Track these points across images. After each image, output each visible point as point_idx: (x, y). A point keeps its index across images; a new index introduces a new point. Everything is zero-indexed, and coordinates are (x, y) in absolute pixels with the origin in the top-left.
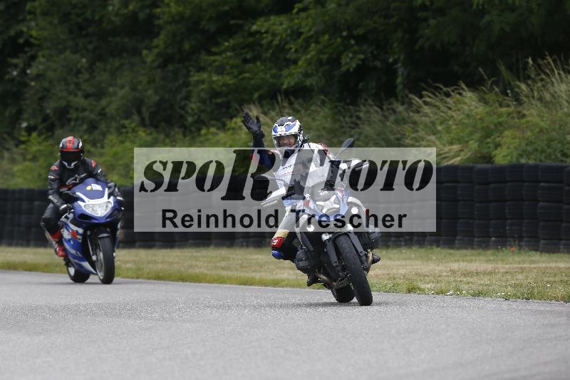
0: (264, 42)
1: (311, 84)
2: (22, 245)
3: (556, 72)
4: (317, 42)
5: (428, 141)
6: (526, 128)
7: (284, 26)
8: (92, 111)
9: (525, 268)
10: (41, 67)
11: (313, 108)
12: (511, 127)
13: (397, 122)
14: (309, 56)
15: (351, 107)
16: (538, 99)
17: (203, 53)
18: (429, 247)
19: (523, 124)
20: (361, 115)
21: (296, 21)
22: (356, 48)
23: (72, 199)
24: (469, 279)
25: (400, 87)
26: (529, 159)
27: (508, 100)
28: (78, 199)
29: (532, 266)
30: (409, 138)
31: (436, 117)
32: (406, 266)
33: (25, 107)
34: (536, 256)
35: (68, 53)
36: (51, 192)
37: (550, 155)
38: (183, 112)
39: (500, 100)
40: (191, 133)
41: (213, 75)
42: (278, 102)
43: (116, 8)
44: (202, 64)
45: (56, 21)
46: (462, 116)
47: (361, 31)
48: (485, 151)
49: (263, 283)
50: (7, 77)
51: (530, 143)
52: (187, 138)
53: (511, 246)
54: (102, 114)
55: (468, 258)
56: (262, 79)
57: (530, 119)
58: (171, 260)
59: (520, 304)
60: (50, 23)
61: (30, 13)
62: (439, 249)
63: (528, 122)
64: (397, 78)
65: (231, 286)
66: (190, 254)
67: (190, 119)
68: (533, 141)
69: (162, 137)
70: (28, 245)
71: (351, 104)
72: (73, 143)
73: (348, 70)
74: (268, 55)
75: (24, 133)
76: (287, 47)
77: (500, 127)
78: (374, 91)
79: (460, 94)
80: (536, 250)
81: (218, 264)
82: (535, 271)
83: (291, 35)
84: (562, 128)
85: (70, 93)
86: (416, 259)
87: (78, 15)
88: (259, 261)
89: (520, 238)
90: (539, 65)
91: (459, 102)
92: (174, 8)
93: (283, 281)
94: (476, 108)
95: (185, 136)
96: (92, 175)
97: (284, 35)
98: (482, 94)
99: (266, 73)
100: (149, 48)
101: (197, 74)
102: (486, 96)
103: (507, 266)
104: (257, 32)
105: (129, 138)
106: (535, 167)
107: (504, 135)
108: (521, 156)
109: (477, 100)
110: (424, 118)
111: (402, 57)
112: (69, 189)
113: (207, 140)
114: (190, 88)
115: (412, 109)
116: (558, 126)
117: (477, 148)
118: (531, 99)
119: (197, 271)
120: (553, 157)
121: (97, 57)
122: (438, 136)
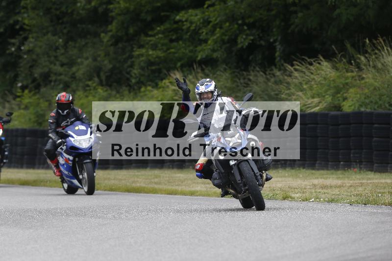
0: (184, 27)
1: (217, 57)
2: (17, 167)
3: (385, 48)
4: (221, 28)
5: (297, 95)
6: (365, 87)
7: (198, 17)
8: (66, 75)
9: (363, 183)
10: (31, 45)
11: (218, 73)
12: (354, 86)
13: (276, 83)
14: (215, 37)
15: (245, 73)
16: (373, 67)
17: (142, 35)
18: (298, 168)
19: (363, 84)
20: (251, 78)
21: (207, 13)
22: (248, 32)
23: (65, 136)
24: (325, 191)
25: (278, 59)
26: (367, 108)
27: (352, 68)
28: (69, 136)
29: (369, 181)
30: (284, 94)
31: (303, 79)
32: (282, 181)
33: (19, 73)
34: (371, 175)
35: (49, 35)
36: (50, 131)
37: (381, 105)
38: (128, 76)
39: (347, 67)
40: (135, 90)
41: (149, 50)
42: (194, 69)
43: (83, 5)
44: (142, 43)
45: (41, 14)
46: (321, 79)
47: (251, 20)
48: (336, 102)
49: (183, 193)
50: (8, 52)
51: (367, 97)
52: (132, 94)
53: (354, 168)
54: (73, 77)
55: (325, 176)
56: (183, 53)
57: (367, 80)
58: (120, 178)
59: (360, 208)
60: (37, 15)
61: (24, 8)
62: (304, 170)
63: (366, 82)
64: (276, 52)
65: (161, 195)
66: (133, 174)
67: (133, 81)
68: (369, 96)
69: (114, 93)
70: (22, 167)
71: (244, 70)
72: (66, 97)
73: (242, 47)
74: (187, 37)
75: (19, 90)
76: (200, 31)
77: (347, 86)
78: (260, 62)
79: (319, 63)
80: (372, 171)
81: (153, 181)
82: (371, 185)
83: (203, 23)
84: (389, 86)
85: (51, 63)
86: (289, 176)
87: (56, 9)
88: (181, 178)
89: (361, 162)
90: (374, 44)
91: (318, 69)
92: (123, 5)
93: (197, 192)
94: (330, 73)
95: (130, 92)
96: (79, 119)
97: (198, 23)
98: (334, 63)
99: (186, 49)
100: (106, 32)
101: (138, 50)
102: (337, 65)
103: (351, 182)
104: (180, 21)
105: (91, 93)
106: (371, 114)
107: (349, 92)
108: (361, 106)
109: (331, 67)
110: (294, 80)
111: (279, 38)
112: (63, 129)
113: (145, 95)
114: (133, 59)
115: (286, 73)
116: (386, 86)
117: (330, 101)
118: (368, 67)
119: (138, 185)
120: (383, 107)
121: (69, 38)
122: (305, 92)
